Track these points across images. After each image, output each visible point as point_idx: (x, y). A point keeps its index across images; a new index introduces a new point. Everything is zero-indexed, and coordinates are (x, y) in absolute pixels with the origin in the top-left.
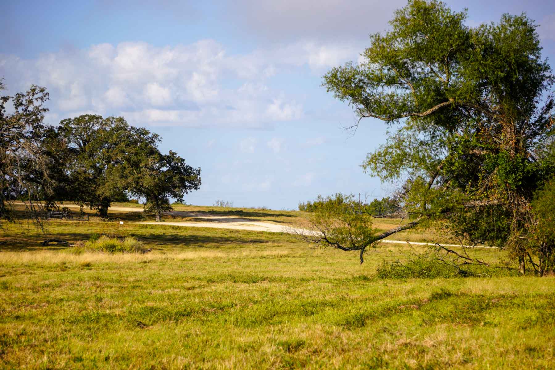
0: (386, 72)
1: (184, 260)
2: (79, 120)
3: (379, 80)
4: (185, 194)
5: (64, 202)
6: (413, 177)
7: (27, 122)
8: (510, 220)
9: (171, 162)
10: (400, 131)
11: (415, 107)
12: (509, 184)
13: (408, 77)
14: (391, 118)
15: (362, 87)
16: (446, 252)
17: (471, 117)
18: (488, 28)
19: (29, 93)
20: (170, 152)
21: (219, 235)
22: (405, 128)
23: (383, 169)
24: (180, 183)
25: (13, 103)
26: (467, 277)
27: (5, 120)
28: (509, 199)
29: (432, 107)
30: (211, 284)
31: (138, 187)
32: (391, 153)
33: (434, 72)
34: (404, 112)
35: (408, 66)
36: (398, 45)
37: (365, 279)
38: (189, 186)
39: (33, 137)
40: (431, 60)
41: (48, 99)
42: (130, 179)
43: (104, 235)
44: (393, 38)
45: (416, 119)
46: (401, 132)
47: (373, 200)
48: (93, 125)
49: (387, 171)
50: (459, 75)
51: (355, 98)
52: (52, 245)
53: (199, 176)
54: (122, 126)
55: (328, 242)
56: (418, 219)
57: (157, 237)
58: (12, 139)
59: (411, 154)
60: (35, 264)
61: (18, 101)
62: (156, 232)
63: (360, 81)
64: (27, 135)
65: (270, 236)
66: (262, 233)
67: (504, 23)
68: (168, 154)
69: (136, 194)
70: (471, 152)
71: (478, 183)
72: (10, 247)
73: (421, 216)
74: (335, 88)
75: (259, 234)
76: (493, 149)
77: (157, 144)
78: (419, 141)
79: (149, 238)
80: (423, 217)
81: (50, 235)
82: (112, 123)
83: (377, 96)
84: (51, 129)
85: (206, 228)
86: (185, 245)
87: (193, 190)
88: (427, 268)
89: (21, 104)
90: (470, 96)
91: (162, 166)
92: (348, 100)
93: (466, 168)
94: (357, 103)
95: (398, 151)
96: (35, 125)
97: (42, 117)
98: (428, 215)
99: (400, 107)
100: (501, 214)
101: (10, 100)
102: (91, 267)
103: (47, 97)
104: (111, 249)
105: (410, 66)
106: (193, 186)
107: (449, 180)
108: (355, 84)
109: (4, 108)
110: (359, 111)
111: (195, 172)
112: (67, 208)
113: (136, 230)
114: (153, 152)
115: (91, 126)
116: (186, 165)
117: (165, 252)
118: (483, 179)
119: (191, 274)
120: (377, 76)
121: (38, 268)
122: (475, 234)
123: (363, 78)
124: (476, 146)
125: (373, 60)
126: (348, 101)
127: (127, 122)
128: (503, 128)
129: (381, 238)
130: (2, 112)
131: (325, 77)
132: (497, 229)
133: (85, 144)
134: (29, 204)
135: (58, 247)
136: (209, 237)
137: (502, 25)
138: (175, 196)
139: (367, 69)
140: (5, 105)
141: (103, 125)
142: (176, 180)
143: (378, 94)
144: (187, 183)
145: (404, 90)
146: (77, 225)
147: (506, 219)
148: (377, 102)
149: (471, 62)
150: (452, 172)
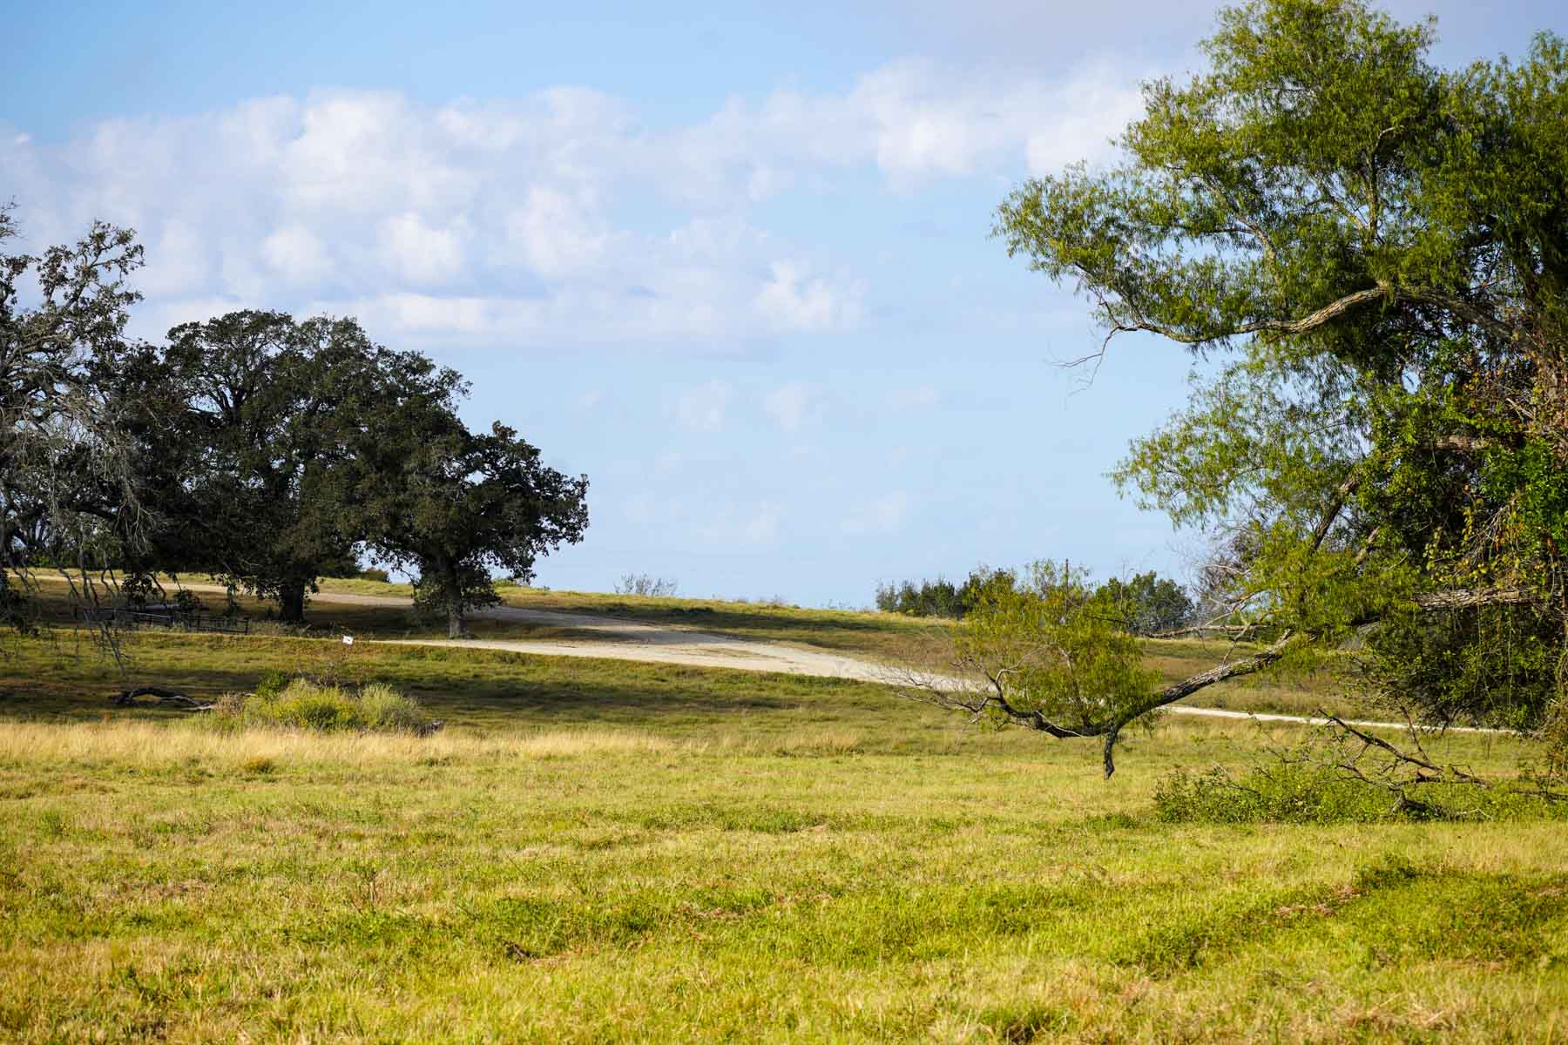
0: (1188, 195)
1: (549, 758)
2: (224, 328)
3: (1168, 220)
4: (539, 556)
5: (179, 576)
6: (1267, 515)
7: (79, 333)
8: (1555, 649)
9: (498, 458)
10: (1231, 373)
11: (1276, 300)
12: (1553, 541)
13: (1253, 211)
14: (1205, 332)
15: (1114, 241)
16: (1362, 743)
17: (1442, 335)
18: (1493, 71)
19: (86, 246)
20: (496, 426)
21: (643, 683)
22: (1244, 366)
23: (1178, 486)
24: (525, 521)
25: (38, 276)
26: (1427, 819)
27: (13, 327)
28: (1554, 585)
29: (1326, 304)
30: (658, 832)
31: (397, 533)
32: (1201, 441)
33: (1332, 200)
34: (1241, 318)
35: (1254, 180)
36: (1228, 115)
37: (1126, 822)
38: (553, 530)
39: (93, 379)
40: (1324, 164)
41: (142, 263)
42: (374, 508)
43: (300, 676)
44: (1210, 95)
45: (1276, 341)
46: (1234, 378)
47: (1105, 582)
48: (264, 343)
49: (1189, 495)
50: (1408, 210)
51: (1094, 275)
52: (145, 704)
53: (581, 502)
54: (352, 345)
55: (1008, 709)
56: (1281, 643)
57: (456, 686)
58: (33, 384)
59: (1263, 444)
60: (109, 762)
61: (53, 270)
62: (452, 671)
63: (1110, 221)
64: (75, 372)
65: (799, 688)
66: (775, 677)
67: (1540, 60)
68: (489, 432)
69: (391, 553)
70: (1440, 444)
71: (1462, 537)
72: (22, 707)
73: (1290, 635)
74: (1033, 242)
75: (764, 682)
76: (1508, 435)
77: (454, 403)
78: (1288, 406)
79: (431, 689)
80: (1296, 637)
81: (138, 673)
82: (320, 338)
83: (1162, 269)
84: (147, 355)
85: (604, 662)
86: (540, 711)
87: (563, 543)
88: (1308, 792)
89: (62, 280)
90: (1440, 273)
91: (470, 469)
92: (1072, 279)
93: (1426, 490)
94: (1101, 289)
95: (1222, 434)
96: (101, 341)
97: (122, 320)
98: (1312, 632)
99: (1229, 302)
100: (1527, 632)
101: (32, 266)
102: (274, 776)
103: (137, 258)
104: (324, 719)
105: (1260, 180)
106: (564, 530)
107: (1376, 525)
108: (1093, 230)
109: (13, 292)
110: (1105, 310)
111: (570, 487)
112: (189, 593)
113: (391, 665)
114: (446, 425)
115: (257, 345)
116: (542, 467)
117: (485, 732)
118: (1475, 525)
119: (588, 802)
120: (1160, 210)
121: (120, 772)
122: (1449, 689)
123: (1118, 212)
124: (1456, 424)
125: (1150, 159)
126: (1075, 280)
127: (366, 335)
128: (1535, 374)
129: (1168, 699)
130: (7, 302)
131: (1004, 209)
132: (1516, 676)
133: (237, 401)
134: (79, 581)
135: (162, 713)
136: (613, 690)
137: (1535, 65)
138: (509, 563)
139: (1129, 187)
140: (16, 283)
141: (295, 343)
142: (512, 511)
143: (1164, 263)
144: (546, 523)
145: (1242, 250)
146: (216, 646)
147: (1542, 646)
148: (1161, 284)
149: (1447, 171)
150: (1382, 501)
